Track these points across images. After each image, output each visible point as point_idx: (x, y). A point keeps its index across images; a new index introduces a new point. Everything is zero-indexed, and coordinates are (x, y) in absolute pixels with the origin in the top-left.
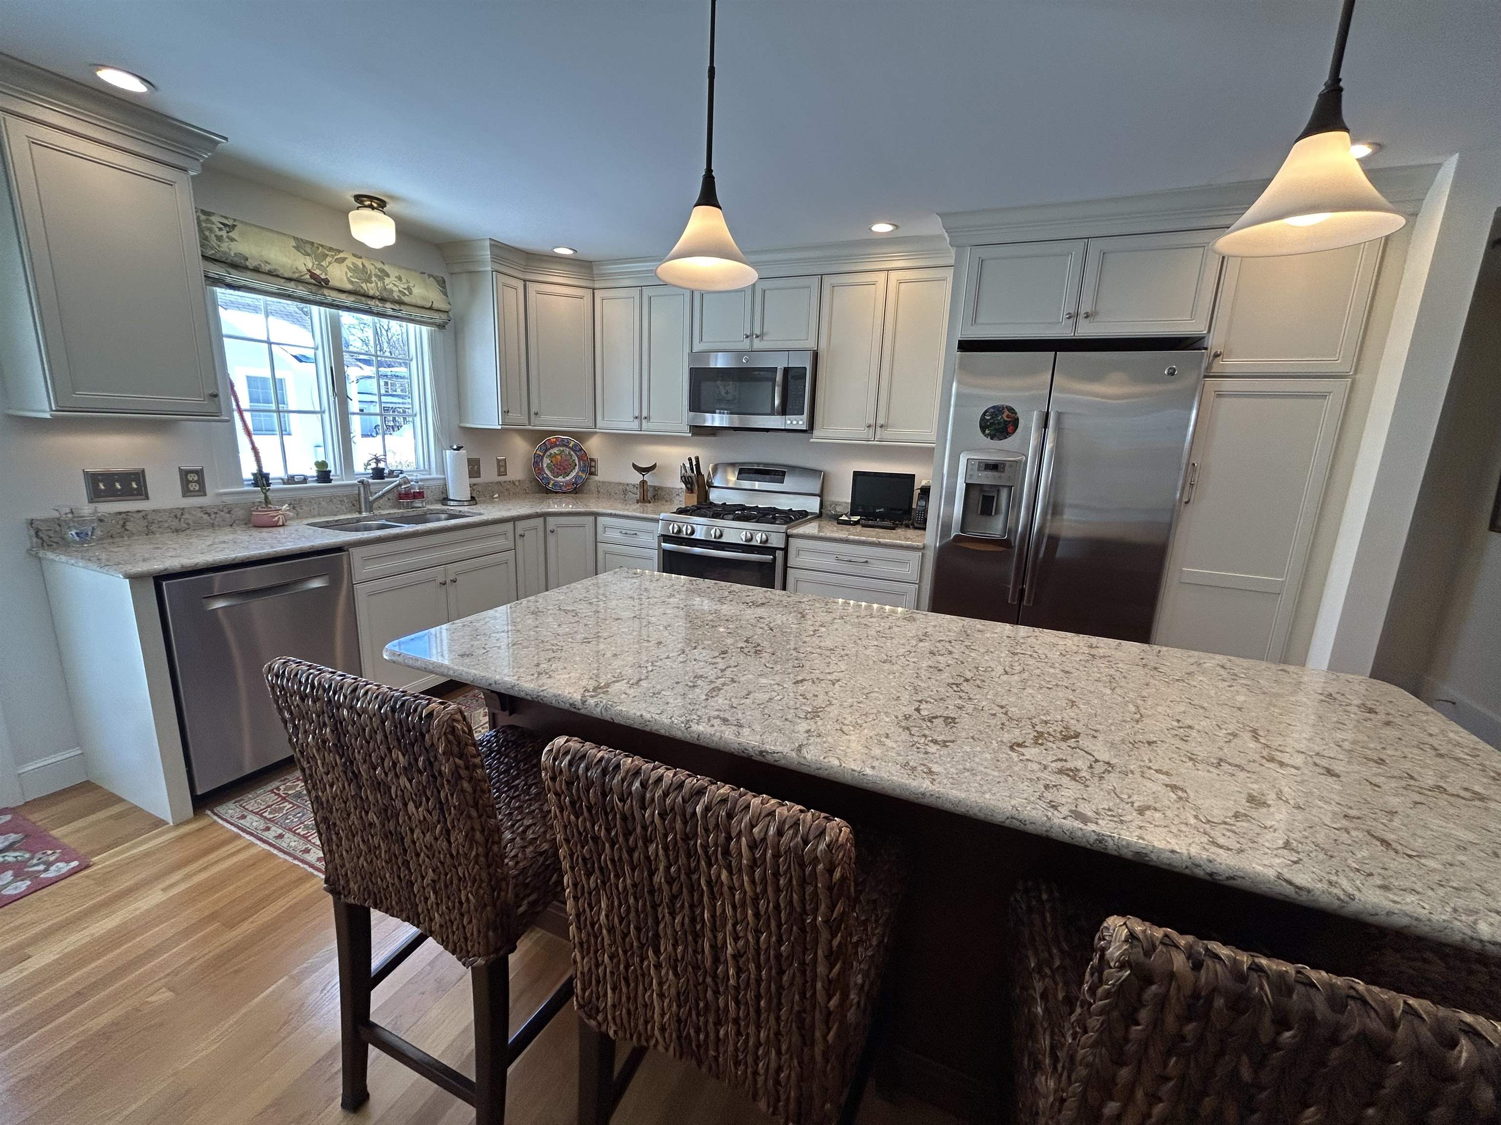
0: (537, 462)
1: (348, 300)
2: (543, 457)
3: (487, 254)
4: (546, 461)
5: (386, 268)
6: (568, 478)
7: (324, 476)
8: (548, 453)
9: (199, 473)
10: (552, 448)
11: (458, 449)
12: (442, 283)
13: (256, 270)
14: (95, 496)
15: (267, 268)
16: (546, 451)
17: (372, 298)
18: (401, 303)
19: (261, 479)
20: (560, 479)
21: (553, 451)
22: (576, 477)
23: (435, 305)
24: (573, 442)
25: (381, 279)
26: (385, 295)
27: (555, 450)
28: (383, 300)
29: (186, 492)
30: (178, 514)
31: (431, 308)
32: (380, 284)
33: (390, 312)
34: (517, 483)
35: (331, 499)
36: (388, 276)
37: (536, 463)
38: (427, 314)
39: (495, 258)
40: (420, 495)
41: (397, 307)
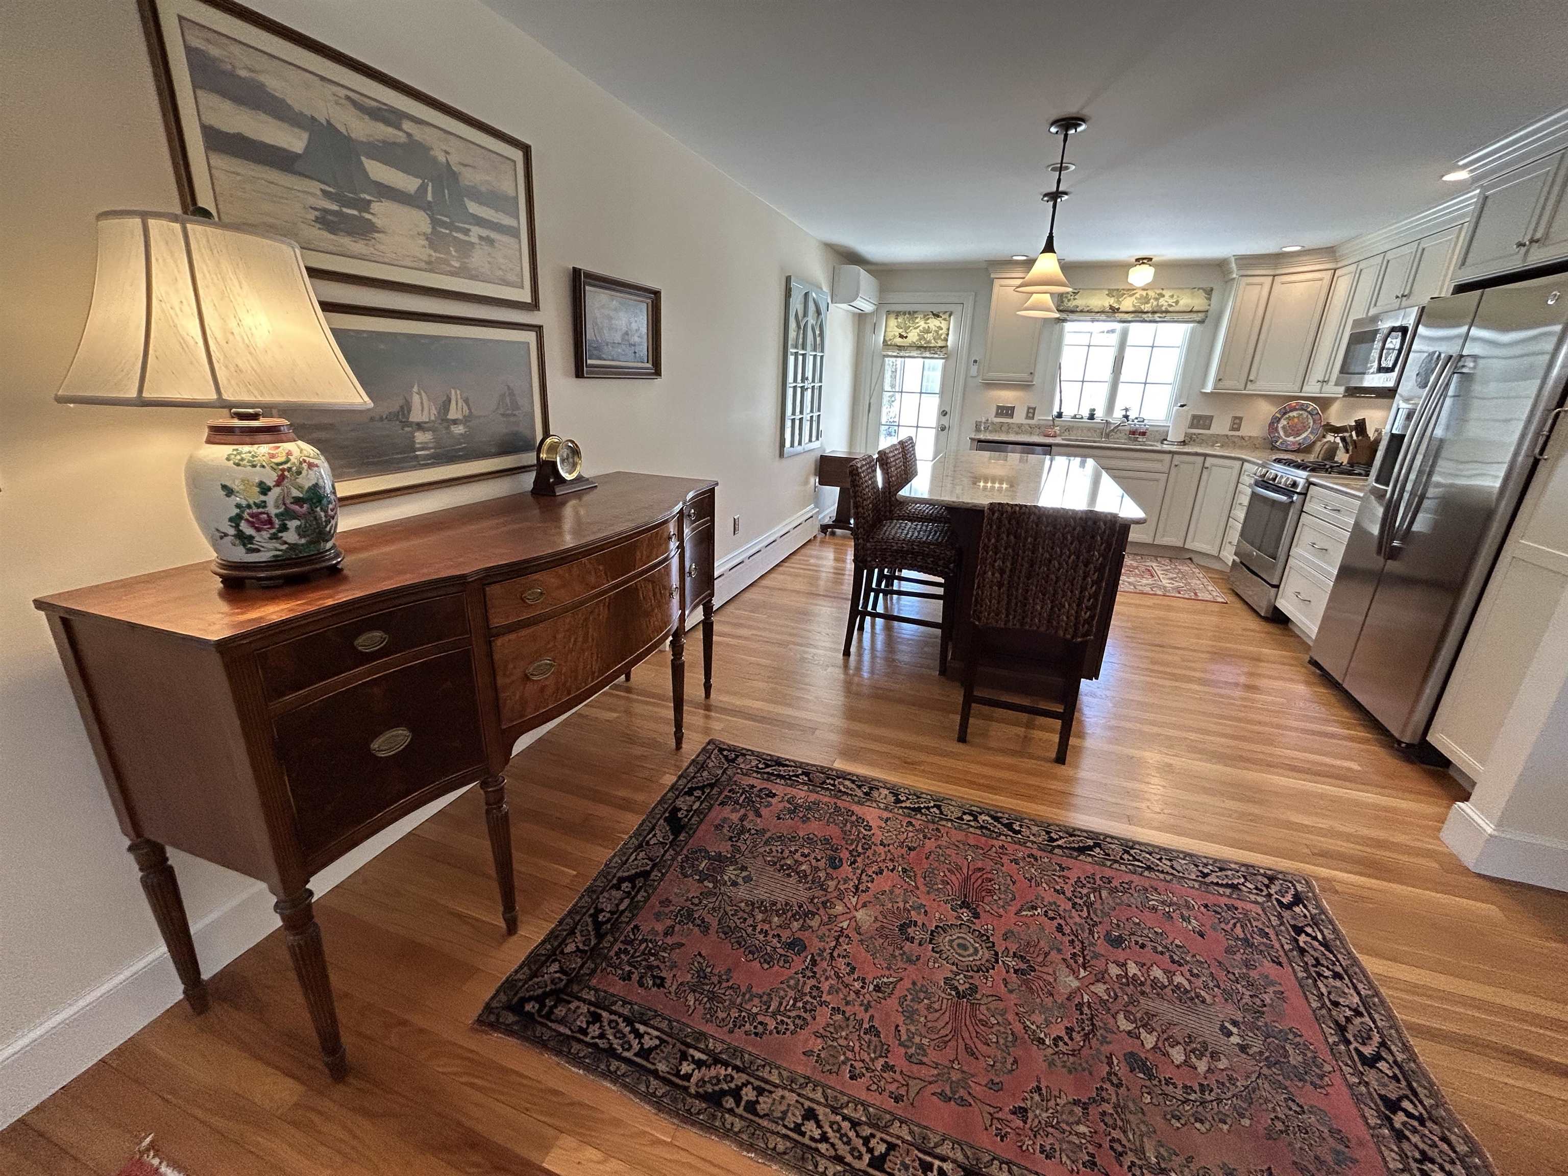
0: (1275, 420)
1: (1129, 317)
2: (1280, 419)
3: (1233, 265)
4: (1283, 422)
5: (1164, 292)
6: (1298, 439)
7: (1092, 417)
8: (1287, 416)
9: (1034, 409)
10: (1291, 411)
11: (1182, 406)
12: (1209, 292)
13: (1082, 311)
14: (998, 415)
15: (1086, 309)
16: (1285, 414)
17: (1147, 312)
18: (1167, 312)
19: (1060, 415)
20: (1291, 439)
21: (1291, 414)
22: (1304, 439)
23: (1194, 309)
24: (1312, 405)
25: (1157, 299)
26: (1155, 309)
27: (1295, 414)
28: (1154, 312)
29: (1027, 417)
30: (1020, 426)
31: (1191, 311)
32: (1155, 303)
33: (1158, 319)
34: (1246, 439)
35: (1089, 429)
36: (1164, 296)
37: (1271, 424)
38: (1187, 317)
39: (1240, 267)
40: (1144, 434)
41: (1164, 315)
